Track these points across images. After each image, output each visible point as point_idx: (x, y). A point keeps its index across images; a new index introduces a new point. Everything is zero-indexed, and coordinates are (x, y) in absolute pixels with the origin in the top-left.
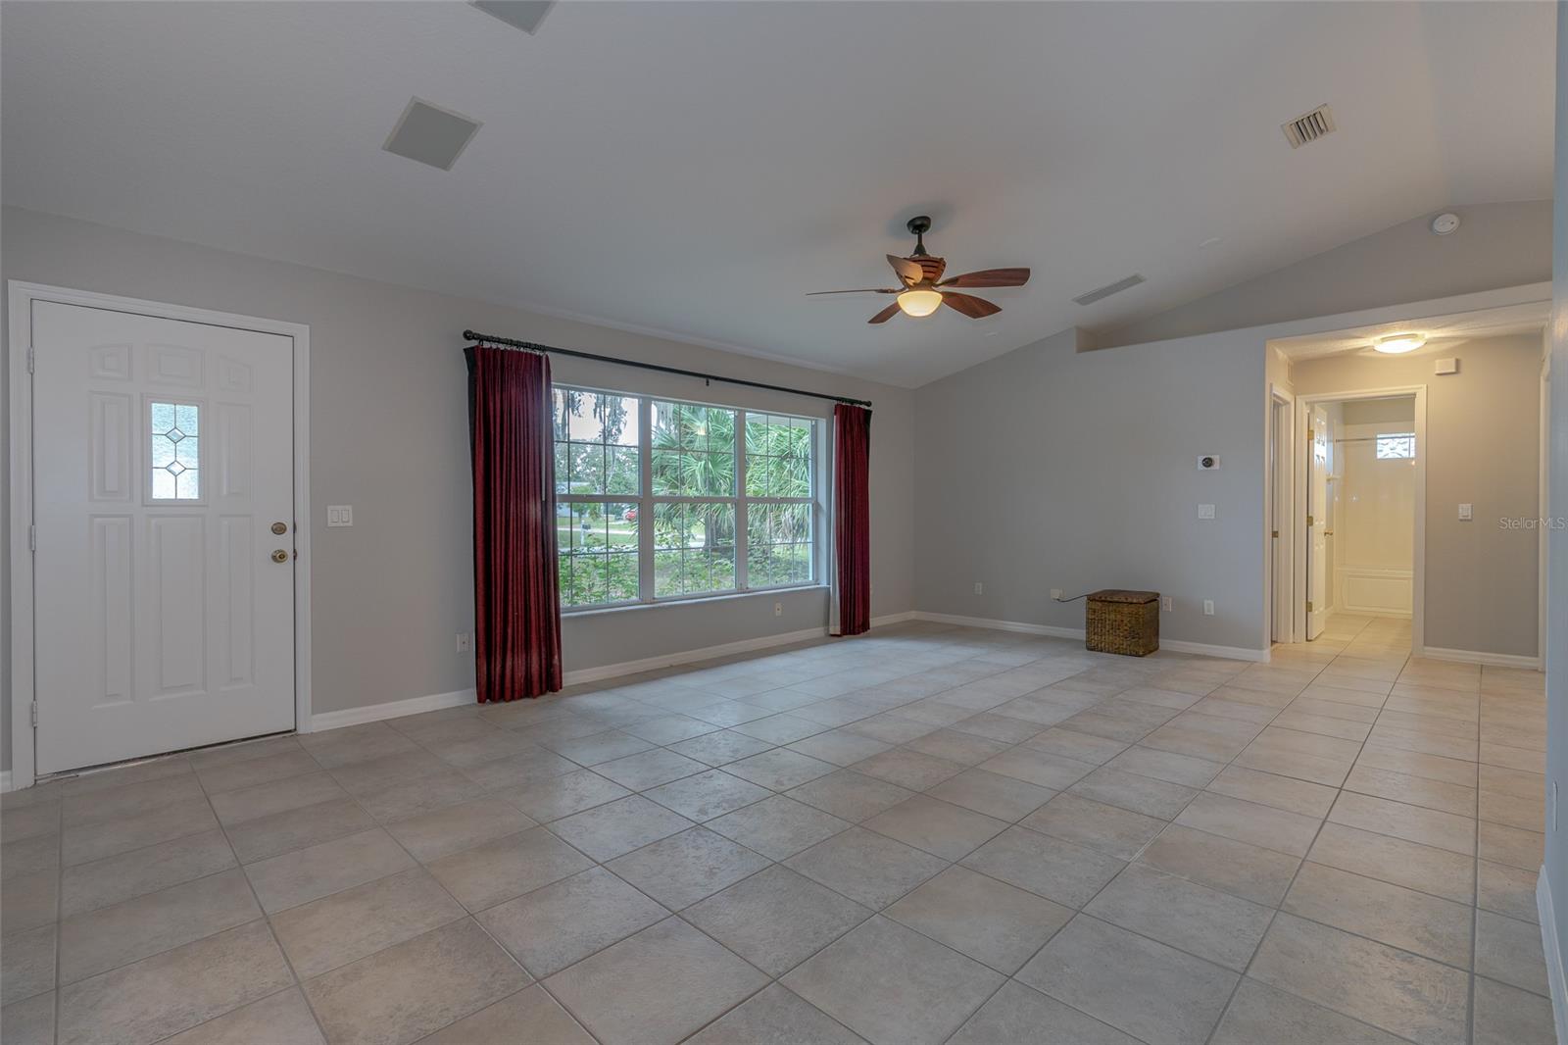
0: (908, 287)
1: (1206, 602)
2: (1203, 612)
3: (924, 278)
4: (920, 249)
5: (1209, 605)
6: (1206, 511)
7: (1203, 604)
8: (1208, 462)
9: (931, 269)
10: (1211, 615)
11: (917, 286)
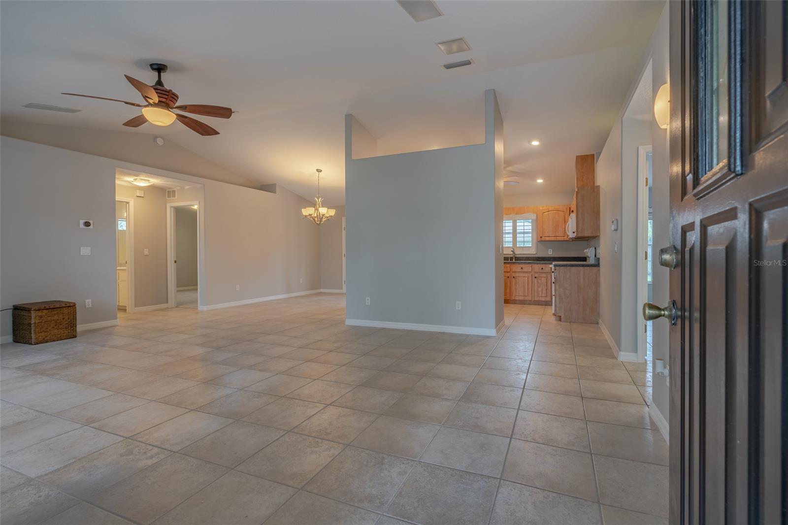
0: (150, 105)
1: (87, 301)
2: (85, 307)
3: (159, 101)
4: (159, 83)
5: (88, 302)
6: (85, 251)
7: (85, 302)
8: (87, 224)
9: (164, 96)
10: (90, 308)
11: (155, 105)
